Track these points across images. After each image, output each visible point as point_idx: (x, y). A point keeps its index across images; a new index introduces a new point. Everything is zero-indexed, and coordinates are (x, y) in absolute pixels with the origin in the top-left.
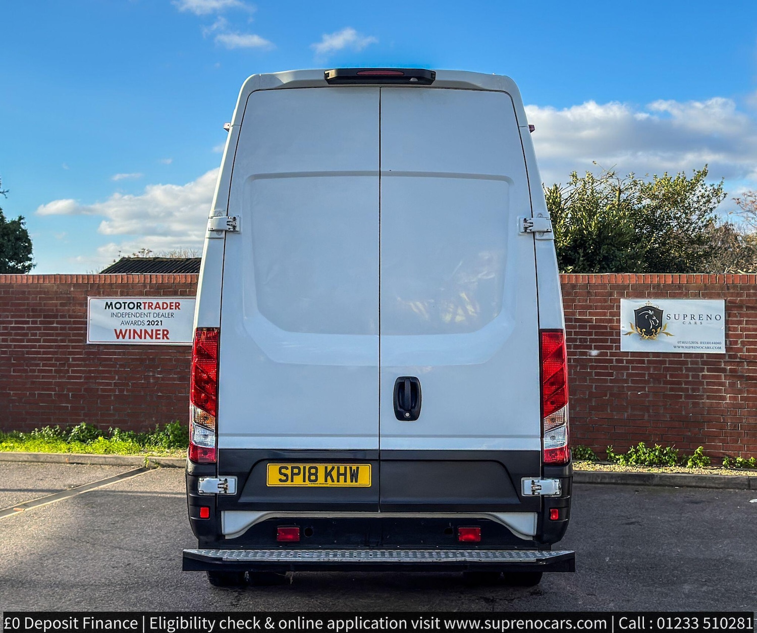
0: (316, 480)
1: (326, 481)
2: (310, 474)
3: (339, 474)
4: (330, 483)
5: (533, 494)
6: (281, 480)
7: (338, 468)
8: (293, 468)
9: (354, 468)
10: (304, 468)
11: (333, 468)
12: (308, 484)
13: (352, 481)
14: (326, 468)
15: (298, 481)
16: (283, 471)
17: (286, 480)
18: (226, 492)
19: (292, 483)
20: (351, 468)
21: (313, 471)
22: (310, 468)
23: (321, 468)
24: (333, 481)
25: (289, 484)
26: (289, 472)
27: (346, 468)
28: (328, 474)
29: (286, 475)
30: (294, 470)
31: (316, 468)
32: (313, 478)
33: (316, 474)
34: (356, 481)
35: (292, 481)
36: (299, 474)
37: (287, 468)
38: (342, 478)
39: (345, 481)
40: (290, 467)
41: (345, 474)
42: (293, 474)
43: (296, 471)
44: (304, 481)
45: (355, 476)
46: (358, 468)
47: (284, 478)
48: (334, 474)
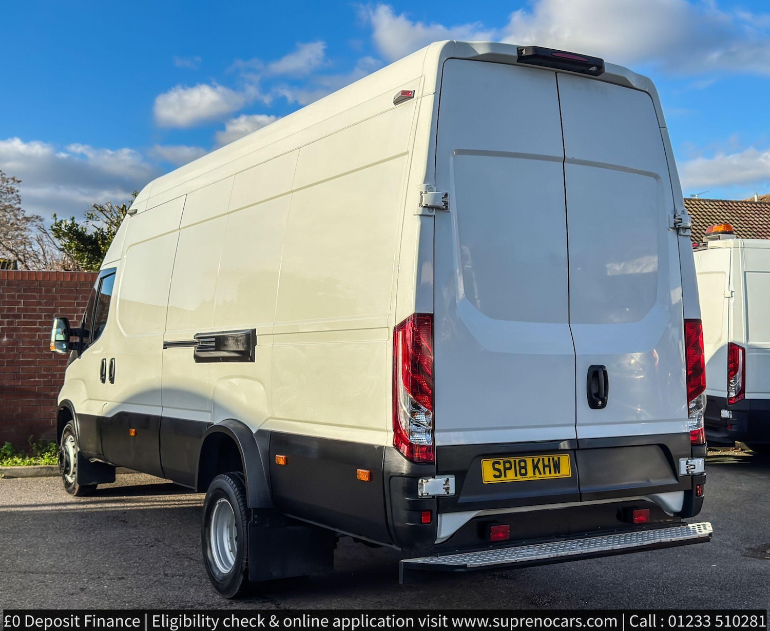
0: (526, 474)
1: (534, 474)
2: (521, 468)
3: (544, 466)
4: (538, 477)
5: (688, 473)
6: (495, 476)
7: (543, 459)
8: (505, 462)
9: (556, 459)
10: (515, 461)
11: (539, 460)
12: (520, 478)
13: (555, 473)
14: (533, 460)
15: (511, 476)
16: (497, 466)
17: (500, 476)
18: (448, 493)
19: (506, 479)
20: (553, 459)
21: (523, 464)
22: (520, 462)
23: (529, 461)
24: (540, 474)
25: (502, 479)
26: (501, 467)
27: (549, 459)
28: (535, 467)
29: (499, 470)
30: (506, 464)
31: (525, 461)
32: (523, 471)
33: (525, 468)
34: (559, 472)
35: (505, 476)
36: (510, 468)
37: (499, 463)
38: (547, 469)
39: (550, 473)
40: (502, 462)
41: (549, 466)
42: (505, 469)
43: (508, 465)
44: (516, 475)
45: (557, 467)
46: (559, 458)
47: (498, 474)
48: (540, 466)
